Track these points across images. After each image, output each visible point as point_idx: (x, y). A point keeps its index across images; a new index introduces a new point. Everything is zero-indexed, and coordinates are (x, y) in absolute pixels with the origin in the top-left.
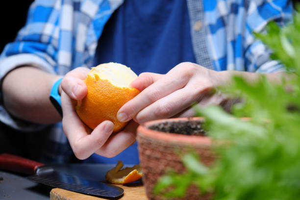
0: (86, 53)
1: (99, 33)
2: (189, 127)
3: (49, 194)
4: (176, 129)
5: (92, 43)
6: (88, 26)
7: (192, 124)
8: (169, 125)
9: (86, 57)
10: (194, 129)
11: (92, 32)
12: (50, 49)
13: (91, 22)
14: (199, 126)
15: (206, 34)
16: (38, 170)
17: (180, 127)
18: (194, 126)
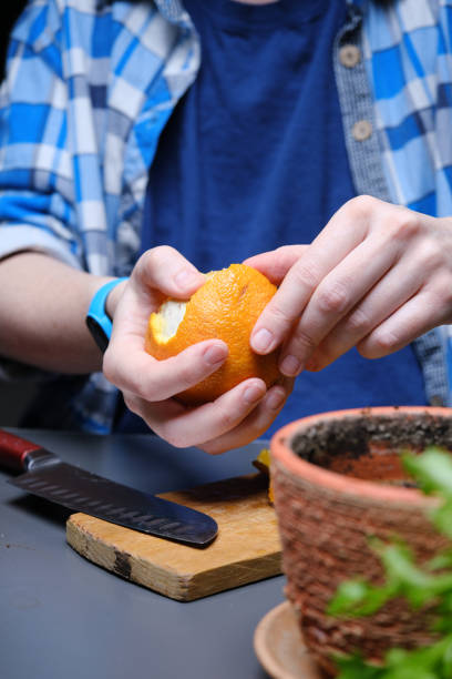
0: (127, 197)
1: (151, 153)
2: (364, 429)
3: (65, 525)
4: (338, 435)
5: (139, 177)
6: (126, 139)
7: (370, 423)
8: (326, 429)
9: (127, 207)
10: (373, 433)
11: (135, 152)
12: (57, 204)
13: (130, 131)
14: (382, 428)
15: (382, 149)
16: (31, 463)
17: (346, 430)
18: (372, 428)
